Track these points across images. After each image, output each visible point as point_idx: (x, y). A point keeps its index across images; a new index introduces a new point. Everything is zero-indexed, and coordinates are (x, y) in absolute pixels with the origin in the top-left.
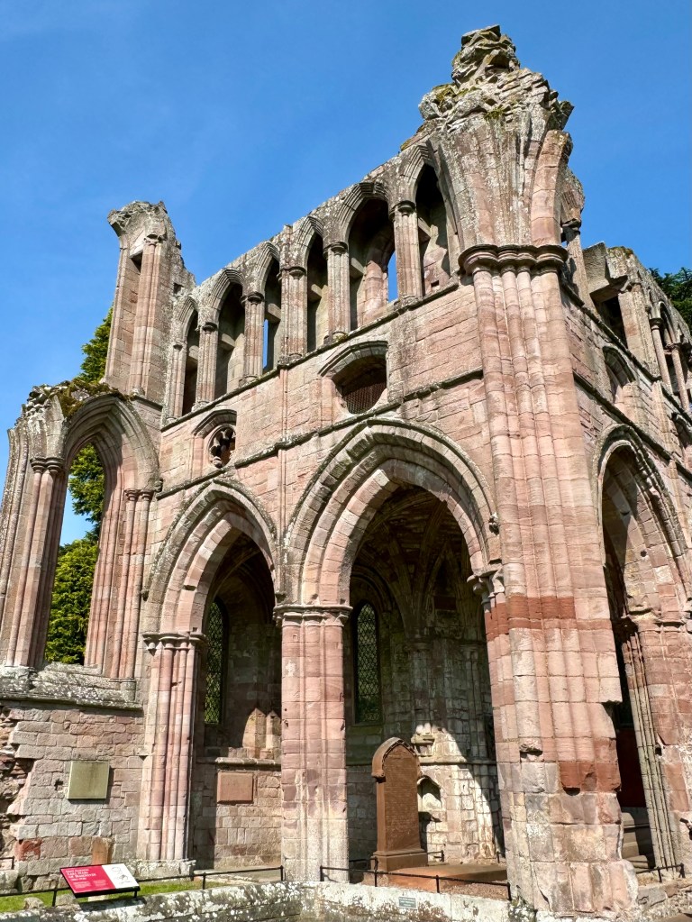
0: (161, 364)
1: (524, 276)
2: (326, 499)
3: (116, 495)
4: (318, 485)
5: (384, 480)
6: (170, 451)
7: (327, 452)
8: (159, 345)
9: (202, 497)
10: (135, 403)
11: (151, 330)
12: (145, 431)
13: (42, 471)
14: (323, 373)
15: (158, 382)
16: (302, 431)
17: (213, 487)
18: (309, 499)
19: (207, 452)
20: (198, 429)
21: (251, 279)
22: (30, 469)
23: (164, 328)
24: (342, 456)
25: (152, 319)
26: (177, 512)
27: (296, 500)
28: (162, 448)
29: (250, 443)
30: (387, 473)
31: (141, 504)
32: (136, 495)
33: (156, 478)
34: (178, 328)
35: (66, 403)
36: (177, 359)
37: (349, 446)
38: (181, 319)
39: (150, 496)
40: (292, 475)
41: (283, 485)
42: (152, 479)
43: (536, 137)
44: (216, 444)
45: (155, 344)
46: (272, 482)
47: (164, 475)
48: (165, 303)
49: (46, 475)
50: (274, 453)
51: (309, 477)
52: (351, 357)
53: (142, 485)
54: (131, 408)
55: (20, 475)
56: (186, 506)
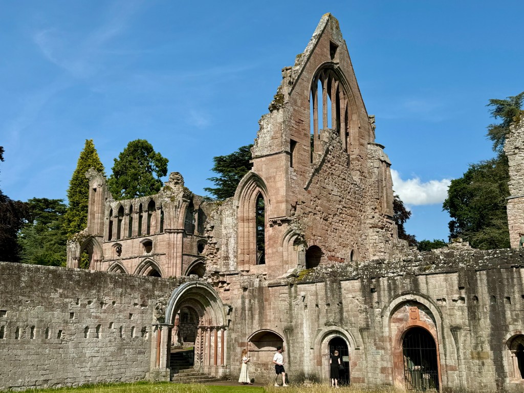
0: (102, 224)
1: (176, 234)
2: (140, 271)
3: (92, 261)
4: (138, 268)
5: (152, 268)
6: (106, 249)
7: (140, 262)
8: (102, 219)
9: (114, 264)
10: (96, 238)
11: (100, 215)
12: (99, 244)
13: (76, 260)
14: (141, 242)
15: (102, 230)
16: (136, 255)
17: (116, 263)
18: (136, 271)
19: (115, 252)
20: (113, 246)
21: (126, 209)
22: (72, 259)
23: (103, 213)
24: (143, 263)
25: (100, 211)
26: (108, 267)
27: (134, 271)
28: (104, 248)
29: (125, 254)
30: (152, 267)
31: (99, 263)
32: (97, 261)
33: (102, 256)
34: (107, 213)
35: (80, 242)
36: (107, 222)
37: (144, 262)
38: (108, 210)
39: (101, 261)
40: (133, 265)
41: (131, 267)
42: (101, 257)
43: (181, 204)
44: (117, 250)
45: (101, 219)
46: (129, 266)
47: (104, 256)
48: (103, 205)
49: (77, 261)
50: (130, 259)
51: (137, 266)
52: (146, 241)
53: (99, 258)
54: (95, 239)
55: (70, 261)
56: (110, 266)
